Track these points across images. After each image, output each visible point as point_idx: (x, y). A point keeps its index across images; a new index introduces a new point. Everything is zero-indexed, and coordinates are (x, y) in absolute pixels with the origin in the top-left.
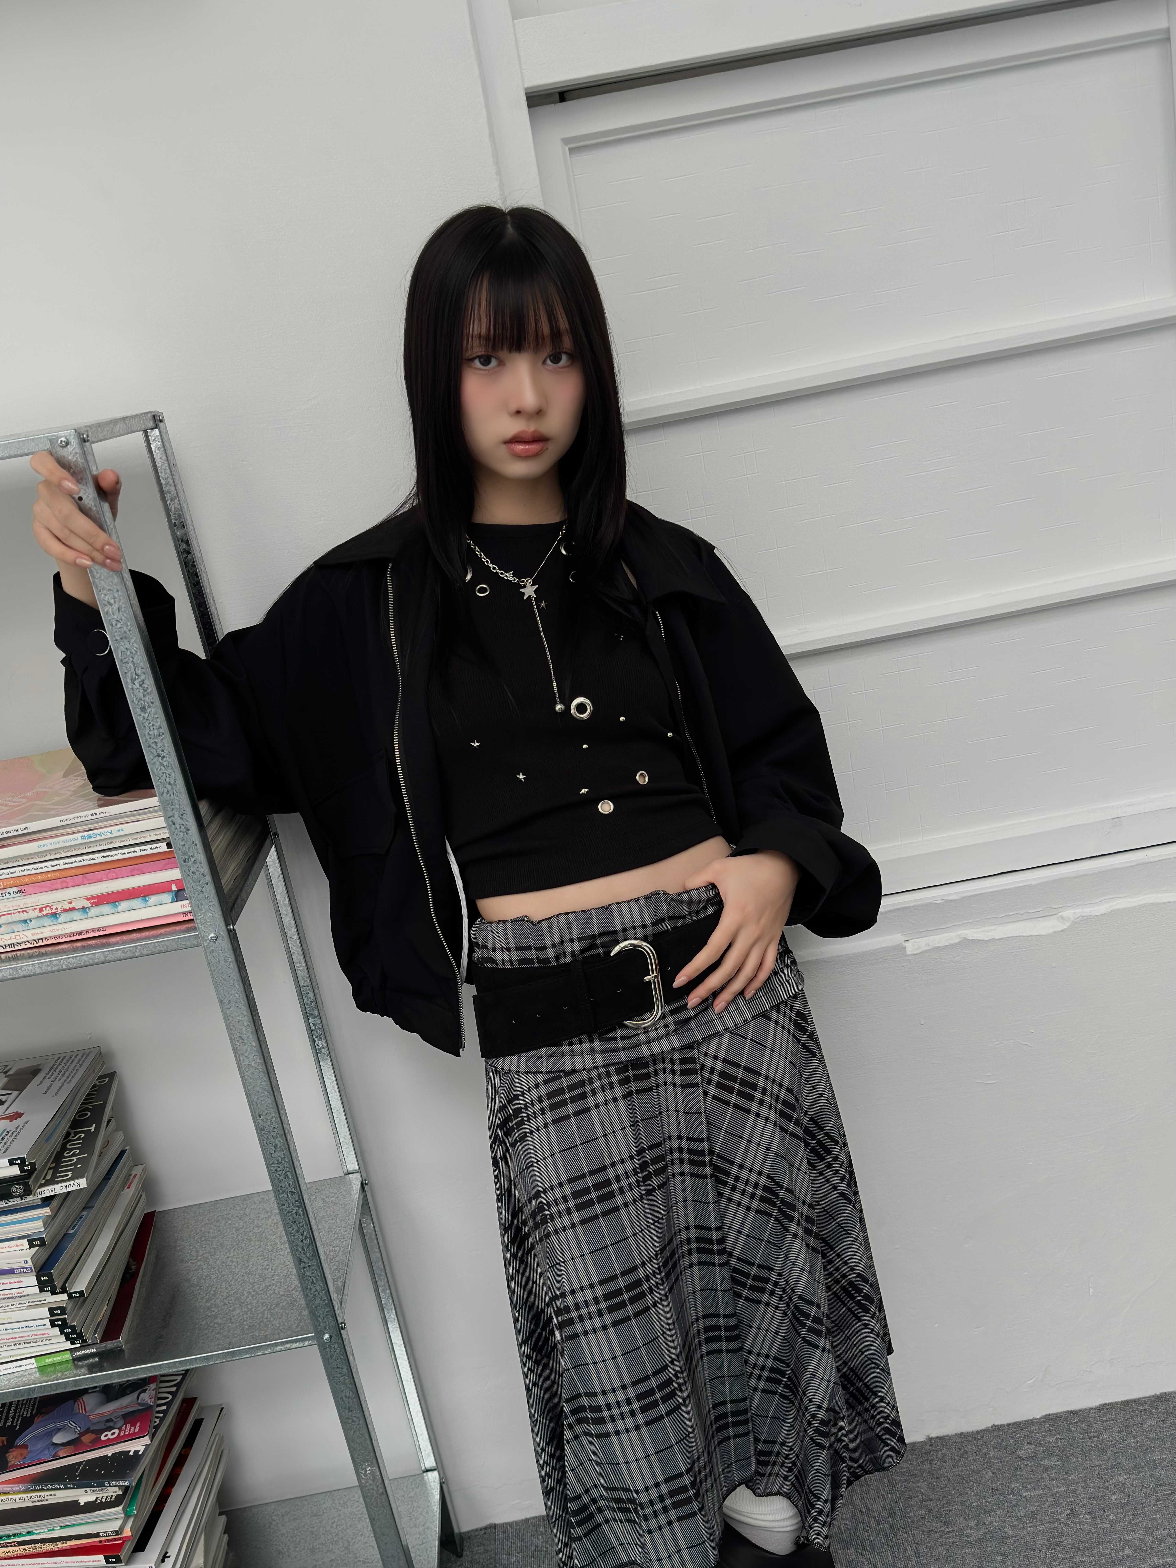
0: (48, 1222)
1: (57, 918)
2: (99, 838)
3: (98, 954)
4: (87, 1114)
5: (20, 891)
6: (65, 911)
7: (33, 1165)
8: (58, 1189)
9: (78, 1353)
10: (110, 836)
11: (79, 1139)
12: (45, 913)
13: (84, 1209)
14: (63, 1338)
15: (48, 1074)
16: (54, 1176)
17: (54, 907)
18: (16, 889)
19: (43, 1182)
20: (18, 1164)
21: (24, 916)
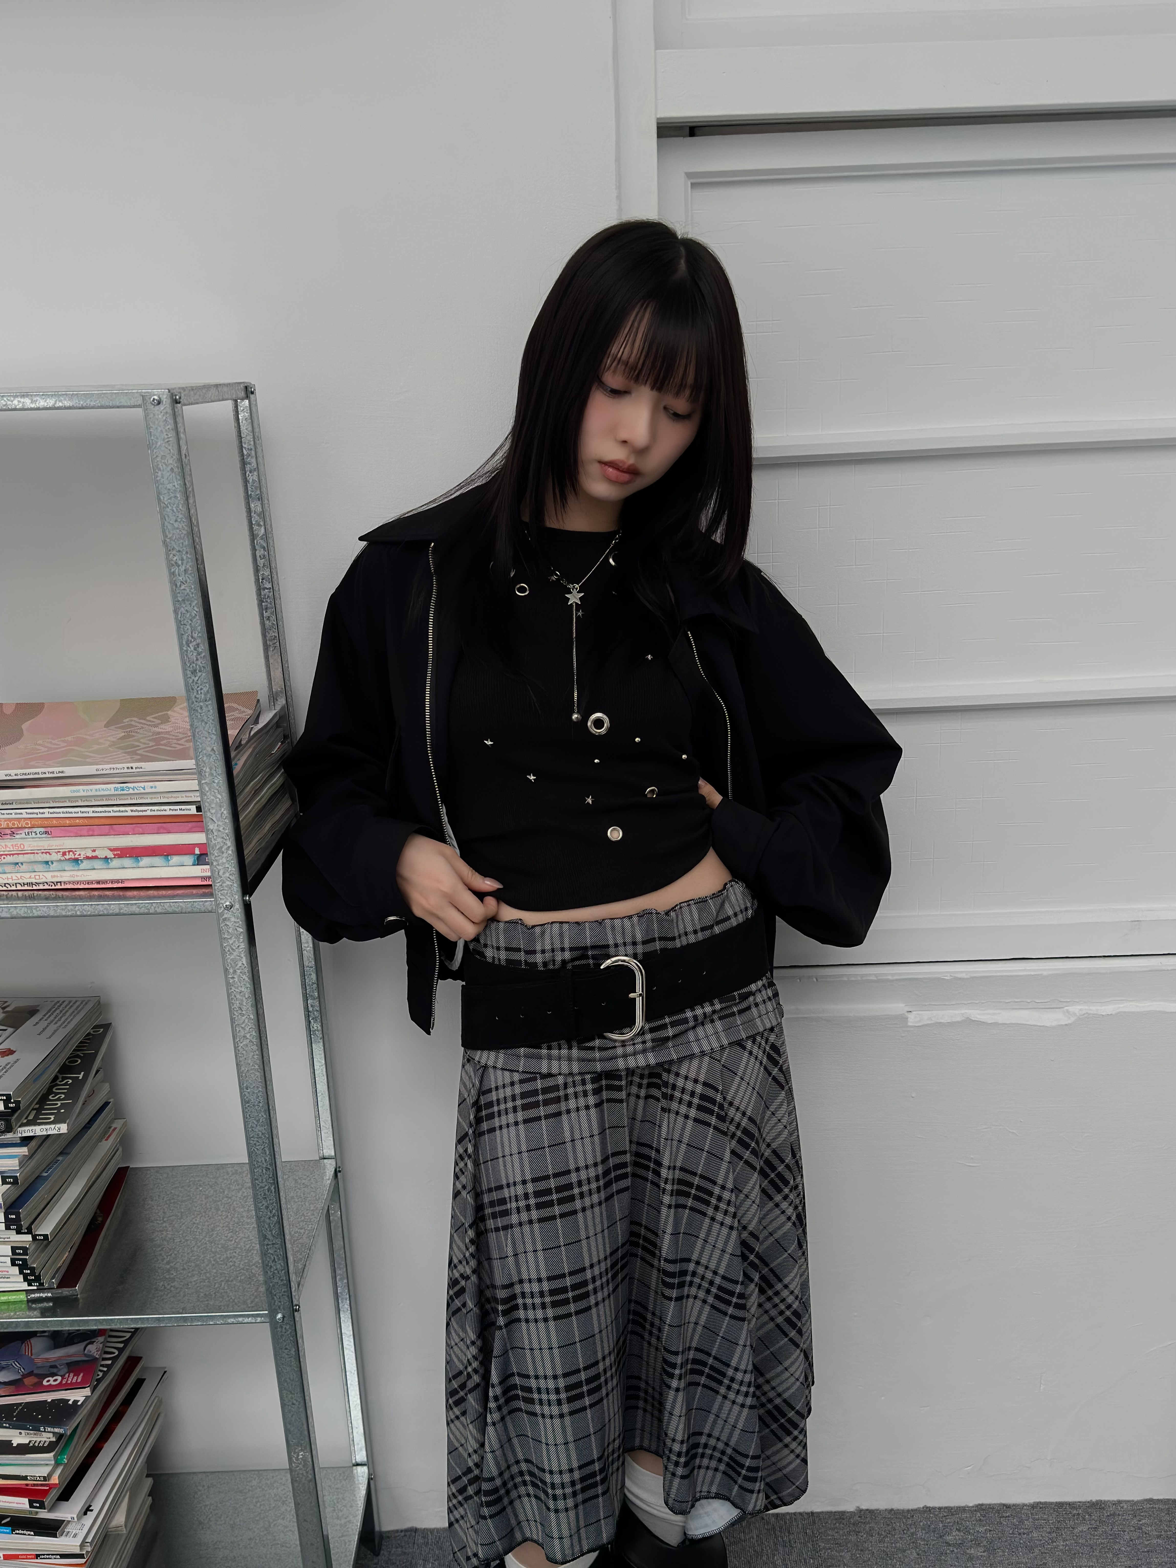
0: (24, 1161)
1: (79, 864)
2: (131, 791)
3: (114, 906)
4: (77, 1061)
5: (46, 833)
6: (88, 858)
7: (17, 1103)
8: (38, 1130)
9: (33, 1296)
10: (142, 791)
11: (66, 1084)
12: (67, 857)
13: (61, 1154)
14: (21, 1278)
15: (45, 1015)
16: (36, 1117)
17: (78, 853)
18: (42, 830)
19: (25, 1121)
20: (3, 1100)
21: (47, 857)
